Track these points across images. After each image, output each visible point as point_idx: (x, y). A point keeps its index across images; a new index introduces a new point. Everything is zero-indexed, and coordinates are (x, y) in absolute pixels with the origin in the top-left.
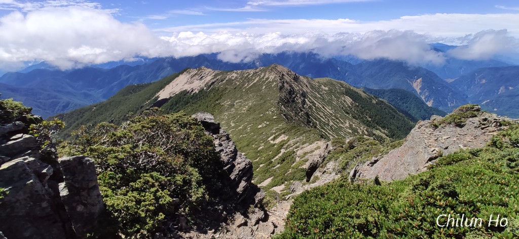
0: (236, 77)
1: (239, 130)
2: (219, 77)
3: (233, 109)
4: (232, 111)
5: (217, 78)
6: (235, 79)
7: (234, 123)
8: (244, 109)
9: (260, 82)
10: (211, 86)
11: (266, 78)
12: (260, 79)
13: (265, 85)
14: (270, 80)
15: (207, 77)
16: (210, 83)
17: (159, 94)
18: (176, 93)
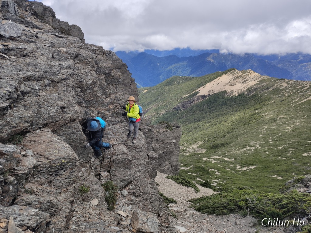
0: (286, 87)
1: (278, 150)
2: (266, 84)
3: (274, 124)
4: (273, 126)
5: (263, 84)
6: (284, 89)
7: (273, 140)
8: (289, 128)
10: (253, 92)
15: (251, 81)
16: (253, 88)
17: (199, 89)
18: (215, 92)
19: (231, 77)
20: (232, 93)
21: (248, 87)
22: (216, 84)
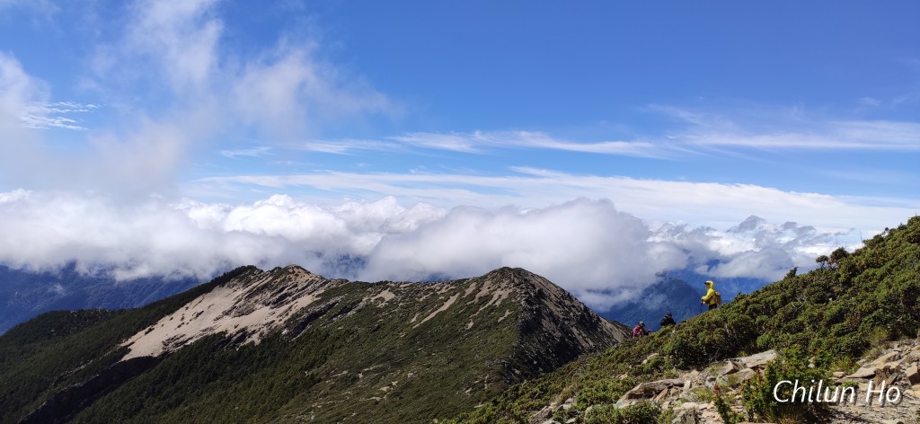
6: (386, 307)
9: (461, 308)
10: (304, 325)
11: (480, 298)
12: (460, 300)
13: (475, 318)
14: (494, 303)
15: (299, 296)
16: (305, 315)
17: (130, 341)
18: (186, 341)
19: (240, 292)
20: (242, 338)
21: (290, 314)
22: (191, 317)
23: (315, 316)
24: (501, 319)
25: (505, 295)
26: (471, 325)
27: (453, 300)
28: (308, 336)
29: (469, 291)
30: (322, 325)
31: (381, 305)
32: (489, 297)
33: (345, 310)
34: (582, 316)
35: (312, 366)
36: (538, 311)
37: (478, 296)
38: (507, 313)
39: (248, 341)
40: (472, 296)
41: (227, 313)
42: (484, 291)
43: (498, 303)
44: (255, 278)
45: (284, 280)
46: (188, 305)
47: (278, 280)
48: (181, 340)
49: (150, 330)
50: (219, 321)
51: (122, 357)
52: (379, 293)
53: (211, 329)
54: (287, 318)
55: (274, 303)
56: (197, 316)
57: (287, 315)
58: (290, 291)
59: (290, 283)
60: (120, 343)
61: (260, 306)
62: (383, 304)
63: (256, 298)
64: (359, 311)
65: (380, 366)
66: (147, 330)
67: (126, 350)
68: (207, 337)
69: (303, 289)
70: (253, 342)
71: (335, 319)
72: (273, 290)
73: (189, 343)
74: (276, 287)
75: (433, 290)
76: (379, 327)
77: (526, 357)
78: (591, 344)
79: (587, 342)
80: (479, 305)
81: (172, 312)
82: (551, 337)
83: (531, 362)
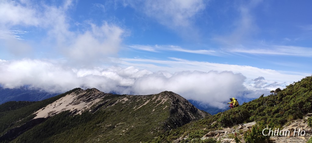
8: (124, 131)
9: (151, 104)
10: (97, 108)
11: (157, 101)
12: (151, 102)
13: (155, 108)
14: (162, 103)
15: (95, 99)
16: (97, 105)
17: (37, 112)
18: (56, 113)
19: (75, 97)
20: (75, 112)
21: (92, 105)
22: (58, 105)
23: (100, 106)
24: (164, 108)
25: (166, 100)
26: (154, 110)
27: (148, 101)
28: (98, 112)
29: (153, 99)
30: (103, 109)
31: (123, 103)
32: (160, 101)
33: (111, 104)
34: (192, 108)
35: (99, 123)
36: (177, 106)
37: (156, 100)
38: (166, 106)
39: (78, 113)
40: (155, 100)
41: (70, 104)
42: (159, 99)
43: (163, 103)
44: (80, 92)
45: (91, 93)
46: (57, 101)
47: (89, 93)
48: (54, 112)
49: (44, 109)
50: (68, 107)
51: (34, 118)
52: (123, 98)
53: (65, 109)
54: (91, 106)
55: (87, 101)
56: (60, 104)
57: (91, 105)
58: (92, 97)
59: (92, 94)
60: (34, 113)
61: (82, 102)
62: (124, 102)
63: (81, 99)
64: (116, 104)
65: (123, 123)
66: (43, 109)
67: (35, 115)
68: (63, 112)
69: (97, 96)
70: (79, 114)
71: (107, 107)
72: (87, 96)
73: (57, 114)
74: (88, 95)
75: (141, 98)
76: (122, 110)
77: (172, 121)
78: (194, 118)
79: (193, 117)
80: (157, 103)
81: (51, 103)
82: (181, 115)
83: (174, 123)
